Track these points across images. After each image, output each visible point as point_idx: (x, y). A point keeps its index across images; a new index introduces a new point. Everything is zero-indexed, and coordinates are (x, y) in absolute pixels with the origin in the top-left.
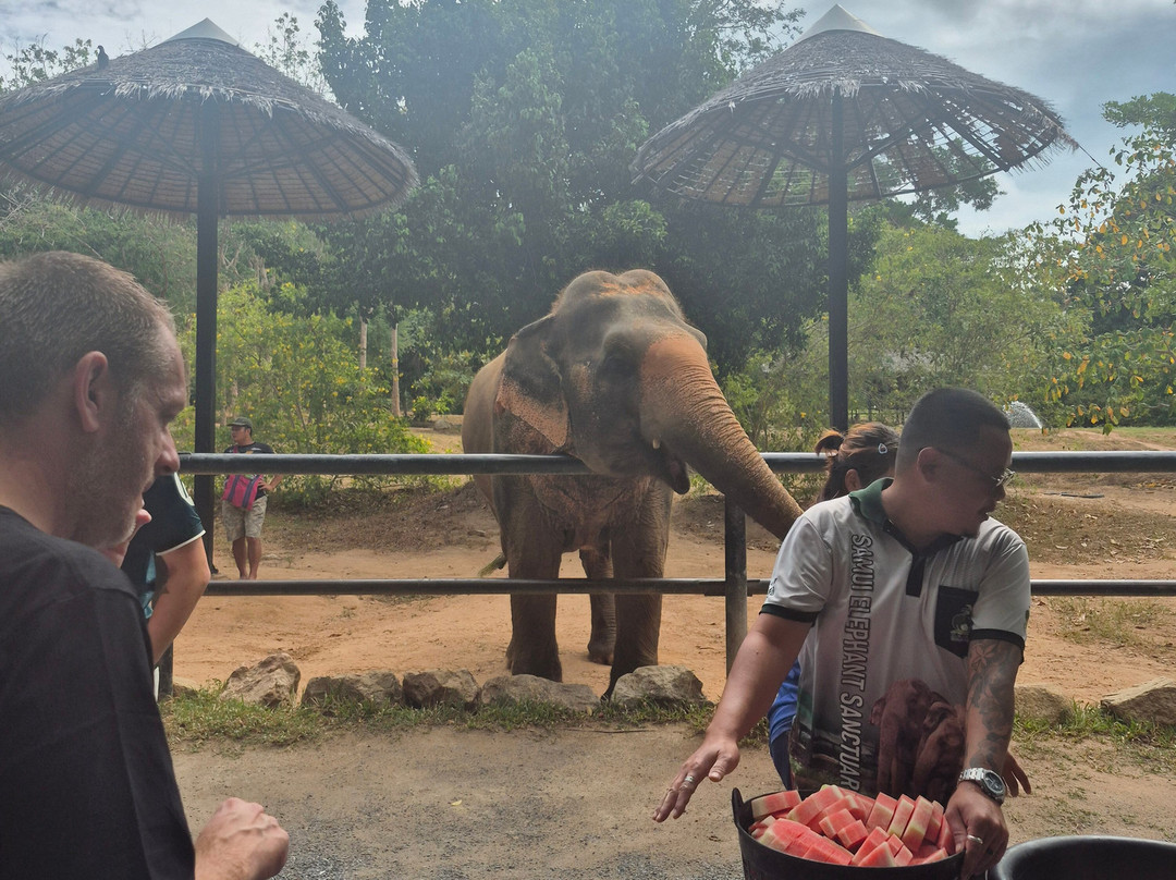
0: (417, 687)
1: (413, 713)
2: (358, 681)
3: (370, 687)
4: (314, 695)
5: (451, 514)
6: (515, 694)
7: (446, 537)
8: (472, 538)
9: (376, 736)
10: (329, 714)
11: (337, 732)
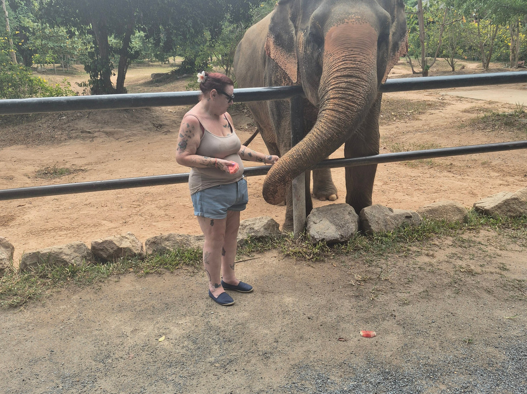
0: (102, 250)
1: (103, 268)
2: (61, 253)
3: (70, 255)
4: (30, 265)
5: (68, 122)
6: (169, 246)
7: (68, 135)
8: (84, 135)
9: (83, 288)
10: (44, 276)
11: (54, 290)
